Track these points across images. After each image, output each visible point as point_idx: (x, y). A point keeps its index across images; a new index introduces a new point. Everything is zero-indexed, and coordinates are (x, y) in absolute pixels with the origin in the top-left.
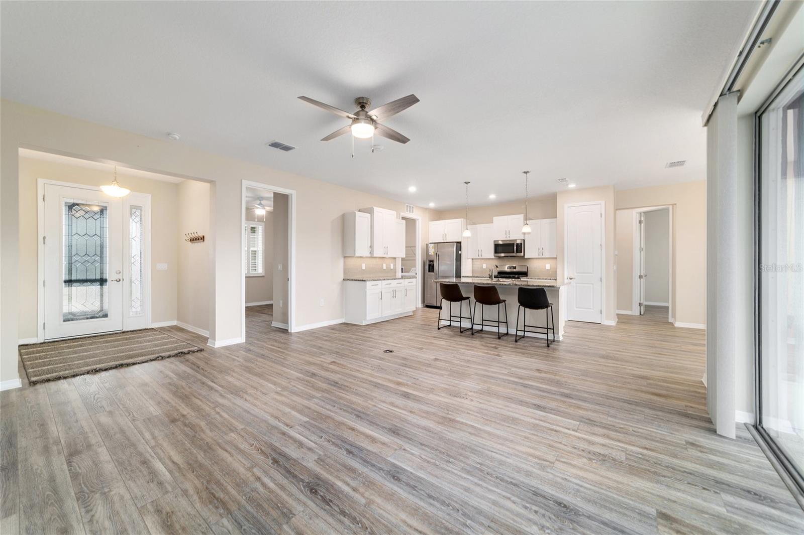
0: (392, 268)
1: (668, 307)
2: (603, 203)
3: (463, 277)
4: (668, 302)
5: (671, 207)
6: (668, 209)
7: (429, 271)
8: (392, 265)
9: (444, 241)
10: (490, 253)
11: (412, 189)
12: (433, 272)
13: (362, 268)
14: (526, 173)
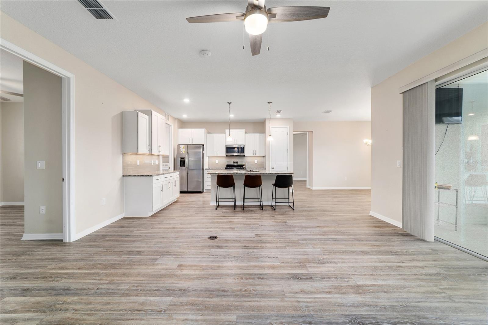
0: (157, 164)
1: (306, 180)
2: (288, 127)
3: (205, 169)
4: (306, 178)
5: (307, 132)
6: (306, 133)
7: (180, 166)
8: (157, 162)
9: (191, 144)
10: (223, 153)
11: (187, 101)
12: (185, 166)
13: (137, 164)
14: (269, 103)
